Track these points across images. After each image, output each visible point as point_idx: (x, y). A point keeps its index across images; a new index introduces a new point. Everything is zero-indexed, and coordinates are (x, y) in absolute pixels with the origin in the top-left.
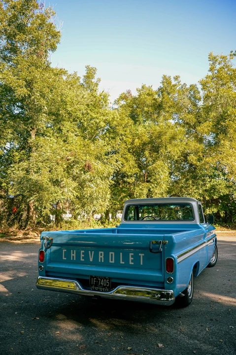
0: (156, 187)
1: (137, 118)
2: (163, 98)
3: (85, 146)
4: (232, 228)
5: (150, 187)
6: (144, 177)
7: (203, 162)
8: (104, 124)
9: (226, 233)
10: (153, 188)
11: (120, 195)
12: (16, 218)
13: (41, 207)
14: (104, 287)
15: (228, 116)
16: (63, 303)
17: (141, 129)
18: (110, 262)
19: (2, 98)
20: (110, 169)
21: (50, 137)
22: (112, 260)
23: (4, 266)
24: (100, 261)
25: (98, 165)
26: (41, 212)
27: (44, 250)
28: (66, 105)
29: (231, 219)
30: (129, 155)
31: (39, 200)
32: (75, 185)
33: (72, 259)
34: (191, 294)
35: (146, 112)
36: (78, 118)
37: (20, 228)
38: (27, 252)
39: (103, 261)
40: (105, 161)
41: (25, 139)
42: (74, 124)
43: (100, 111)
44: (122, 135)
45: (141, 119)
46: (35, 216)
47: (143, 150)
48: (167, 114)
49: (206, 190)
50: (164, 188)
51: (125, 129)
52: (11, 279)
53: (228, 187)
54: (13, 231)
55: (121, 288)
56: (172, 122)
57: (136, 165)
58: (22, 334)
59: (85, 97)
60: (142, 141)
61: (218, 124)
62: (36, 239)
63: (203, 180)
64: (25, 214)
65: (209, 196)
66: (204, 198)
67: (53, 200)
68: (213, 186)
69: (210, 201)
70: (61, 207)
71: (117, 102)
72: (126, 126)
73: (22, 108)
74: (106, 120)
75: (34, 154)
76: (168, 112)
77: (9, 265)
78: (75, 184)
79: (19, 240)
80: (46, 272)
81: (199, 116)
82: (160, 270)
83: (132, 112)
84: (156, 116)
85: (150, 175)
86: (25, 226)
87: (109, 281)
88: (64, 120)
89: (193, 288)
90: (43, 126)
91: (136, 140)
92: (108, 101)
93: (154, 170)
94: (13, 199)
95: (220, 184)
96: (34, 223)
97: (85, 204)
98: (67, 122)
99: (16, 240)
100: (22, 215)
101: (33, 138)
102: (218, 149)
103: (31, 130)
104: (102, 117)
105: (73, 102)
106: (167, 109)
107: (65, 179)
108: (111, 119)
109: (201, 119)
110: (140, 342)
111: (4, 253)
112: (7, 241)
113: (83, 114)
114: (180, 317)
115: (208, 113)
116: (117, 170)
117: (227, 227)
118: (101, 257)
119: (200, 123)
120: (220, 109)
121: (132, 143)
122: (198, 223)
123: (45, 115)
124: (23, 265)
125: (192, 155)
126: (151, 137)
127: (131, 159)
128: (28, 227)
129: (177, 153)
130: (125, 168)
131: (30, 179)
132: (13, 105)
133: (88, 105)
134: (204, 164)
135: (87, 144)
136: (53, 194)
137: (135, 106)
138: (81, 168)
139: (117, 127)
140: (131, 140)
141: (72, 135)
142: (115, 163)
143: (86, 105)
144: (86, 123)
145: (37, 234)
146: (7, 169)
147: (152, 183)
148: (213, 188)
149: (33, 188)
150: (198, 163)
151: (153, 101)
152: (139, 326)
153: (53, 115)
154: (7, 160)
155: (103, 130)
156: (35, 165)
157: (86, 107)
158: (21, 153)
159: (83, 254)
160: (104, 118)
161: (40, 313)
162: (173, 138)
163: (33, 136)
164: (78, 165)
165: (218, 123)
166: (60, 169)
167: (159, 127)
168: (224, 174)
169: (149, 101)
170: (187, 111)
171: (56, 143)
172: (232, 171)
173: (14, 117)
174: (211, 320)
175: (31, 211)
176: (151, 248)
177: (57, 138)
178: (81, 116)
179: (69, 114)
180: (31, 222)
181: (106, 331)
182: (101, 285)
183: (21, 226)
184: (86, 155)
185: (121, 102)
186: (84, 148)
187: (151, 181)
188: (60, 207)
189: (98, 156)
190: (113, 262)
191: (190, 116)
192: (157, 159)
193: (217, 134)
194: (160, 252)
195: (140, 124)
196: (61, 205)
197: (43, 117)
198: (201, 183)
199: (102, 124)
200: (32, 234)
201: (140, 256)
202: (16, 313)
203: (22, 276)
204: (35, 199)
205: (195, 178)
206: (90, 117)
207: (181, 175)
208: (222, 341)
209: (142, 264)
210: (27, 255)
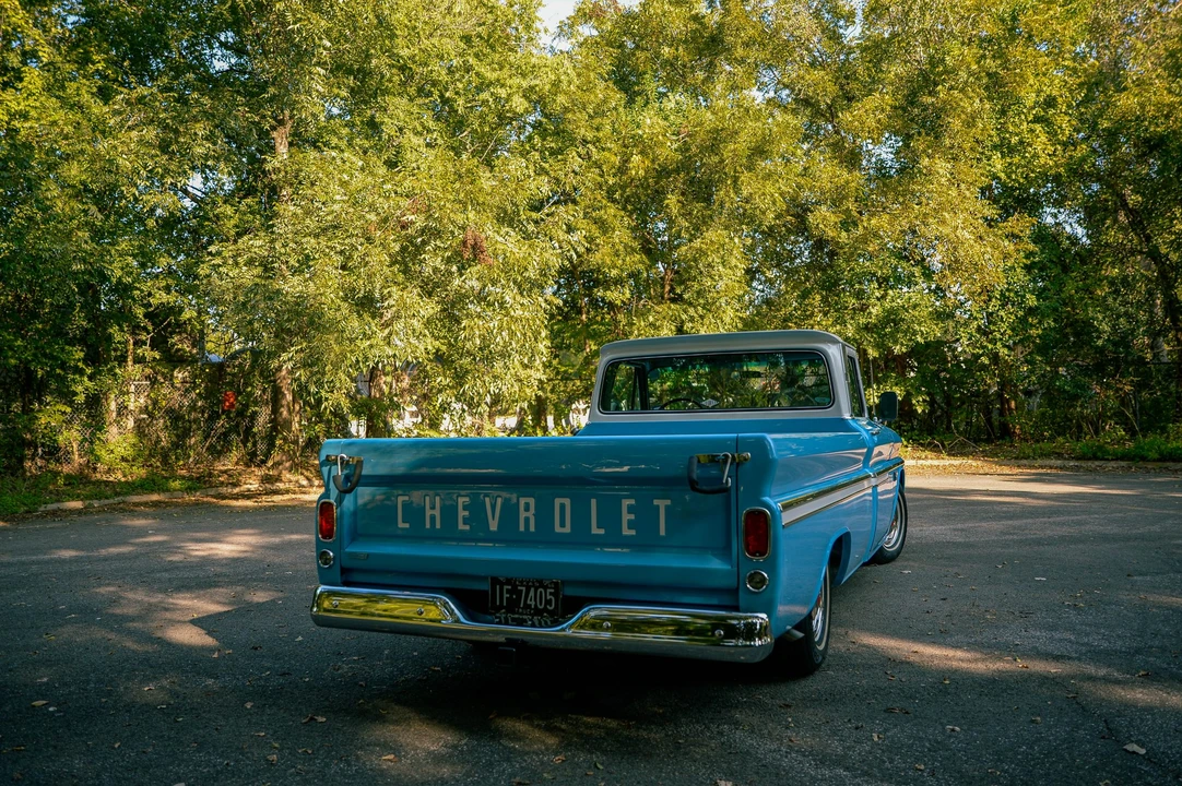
0: (702, 317)
1: (638, 84)
2: (727, 12)
3: (460, 176)
4: (952, 449)
5: (684, 317)
6: (663, 287)
7: (861, 231)
8: (526, 104)
9: (931, 466)
10: (692, 319)
11: (581, 349)
12: (235, 429)
13: (319, 384)
14: (538, 612)
15: (946, 72)
16: (402, 673)
17: (649, 122)
18: (558, 529)
19: (166, 16)
20: (546, 255)
21: (342, 151)
22: (563, 525)
23: (202, 574)
24: (522, 529)
25: (506, 243)
26: (319, 402)
27: (332, 501)
28: (393, 36)
29: (949, 422)
30: (612, 211)
31: (312, 362)
32: (431, 312)
33: (428, 526)
34: (821, 638)
35: (667, 61)
36: (434, 84)
37: (251, 459)
38: (276, 532)
39: (532, 529)
40: (531, 227)
41: (252, 159)
42: (420, 106)
43: (512, 59)
44: (585, 142)
45: (651, 86)
46: (297, 419)
47: (658, 195)
48: (739, 70)
49: (867, 328)
50: (727, 320)
51: (597, 121)
52: (226, 609)
53: (941, 316)
54: (225, 472)
55: (593, 612)
56: (756, 96)
57: (636, 244)
58: (271, 764)
59: (456, 9)
60: (653, 161)
61: (912, 103)
62: (304, 493)
63: (859, 295)
64: (264, 416)
65: (877, 346)
66: (863, 353)
67: (358, 361)
68: (891, 311)
69: (882, 363)
70: (386, 389)
71: (566, 29)
72: (599, 113)
73: (239, 51)
74: (532, 88)
75: (287, 209)
76: (742, 61)
77: (219, 570)
78: (430, 308)
79: (248, 497)
80: (344, 571)
81: (847, 77)
82: (724, 551)
83: (620, 63)
84: (701, 75)
85: (681, 277)
86: (268, 455)
87: (555, 594)
88: (386, 92)
89: (831, 620)
90: (315, 110)
91: (636, 159)
92: (537, 25)
93: (695, 260)
94: (221, 366)
95: (915, 307)
96: (296, 442)
97: (467, 372)
98: (397, 100)
99: (237, 499)
100: (254, 415)
101: (281, 156)
102: (912, 187)
103: (274, 128)
104: (517, 81)
105: (415, 27)
106: (740, 52)
107: (394, 289)
108: (547, 87)
109: (854, 85)
110: (658, 777)
111: (199, 535)
112: (210, 503)
113: (450, 71)
114: (788, 706)
115: (877, 65)
116: (571, 261)
117: (934, 448)
118: (527, 514)
119: (850, 100)
120: (920, 49)
121: (622, 170)
122: (847, 416)
123: (322, 72)
124: (265, 570)
125: (824, 208)
126: (684, 149)
127: (617, 223)
128: (276, 456)
129: (774, 203)
130: (598, 255)
131: (278, 292)
132: (208, 41)
133: (467, 39)
134: (864, 240)
135: (468, 171)
136: (358, 342)
137: (630, 45)
138: (448, 254)
139: (570, 116)
140: (617, 160)
141: (416, 140)
142: (562, 236)
143: (462, 38)
144: (461, 101)
145: (308, 479)
146: (197, 264)
147: (690, 304)
148: (892, 319)
149: (289, 320)
150: (844, 234)
151: (693, 26)
152: (656, 735)
153: (349, 71)
154: (195, 232)
155: (522, 128)
156: (291, 245)
157: (462, 45)
158: (243, 208)
159: (465, 508)
160: (525, 84)
161: (326, 703)
162: (760, 151)
163: (282, 149)
164: (438, 243)
165: (912, 99)
166: (379, 259)
167: (713, 113)
168: (928, 274)
169: (677, 25)
170: (807, 60)
171: (363, 169)
172: (957, 261)
173: (213, 84)
174: (889, 711)
175: (284, 402)
176: (695, 477)
177: (365, 153)
178: (444, 77)
179: (403, 69)
180: (285, 439)
181: (547, 749)
182: (527, 606)
183: (253, 455)
184: (466, 209)
185: (580, 28)
186: (457, 185)
187: (686, 296)
188: (381, 390)
189: (506, 212)
190: (567, 529)
191: (818, 74)
192: (705, 223)
193: (908, 137)
194: (726, 490)
195: (647, 103)
196: (384, 381)
197: (317, 80)
198: (852, 302)
199: (519, 104)
200: (290, 478)
201: (658, 506)
202: (249, 705)
203: (261, 600)
204: (298, 357)
205: (830, 286)
206: (476, 81)
207: (786, 281)
208: (922, 767)
209: (662, 532)
210: (276, 540)
